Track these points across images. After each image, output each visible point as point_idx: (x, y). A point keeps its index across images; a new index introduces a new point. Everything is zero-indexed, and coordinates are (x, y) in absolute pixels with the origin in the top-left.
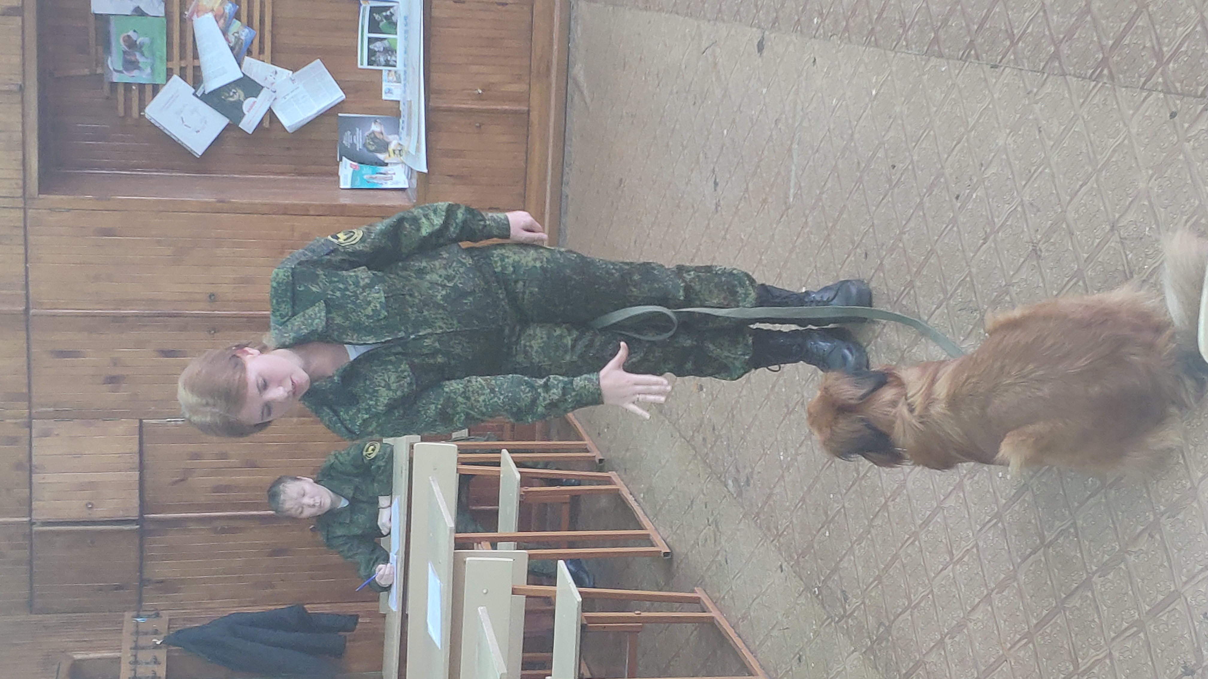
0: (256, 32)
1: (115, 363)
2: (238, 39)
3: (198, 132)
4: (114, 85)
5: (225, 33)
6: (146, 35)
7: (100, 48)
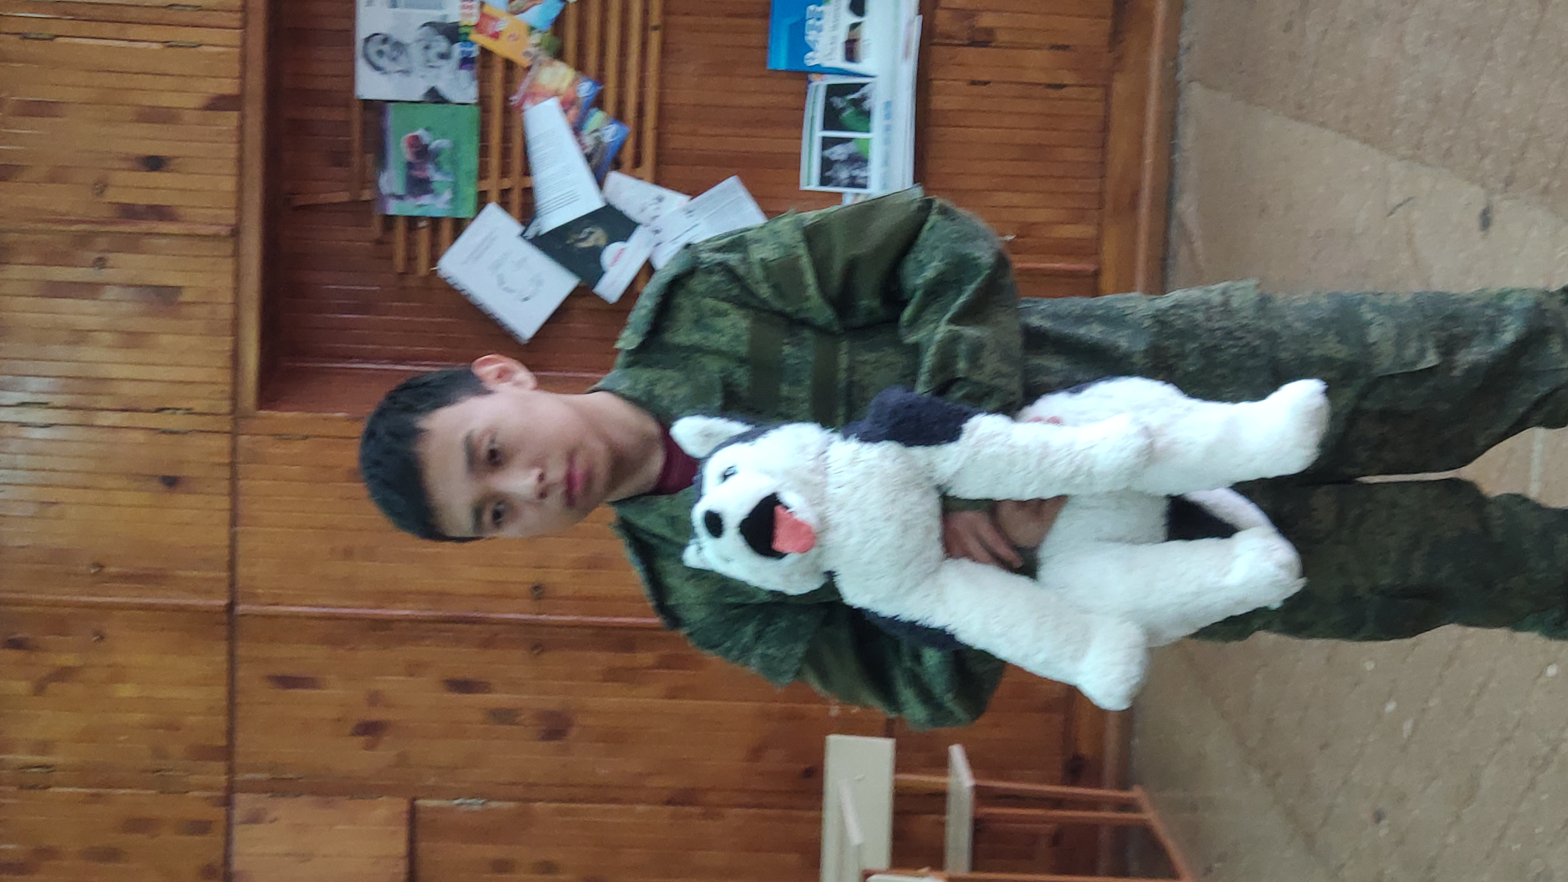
0: (628, 128)
1: (374, 699)
2: (599, 142)
3: (526, 299)
4: (389, 221)
5: (577, 129)
6: (444, 135)
7: (370, 157)
